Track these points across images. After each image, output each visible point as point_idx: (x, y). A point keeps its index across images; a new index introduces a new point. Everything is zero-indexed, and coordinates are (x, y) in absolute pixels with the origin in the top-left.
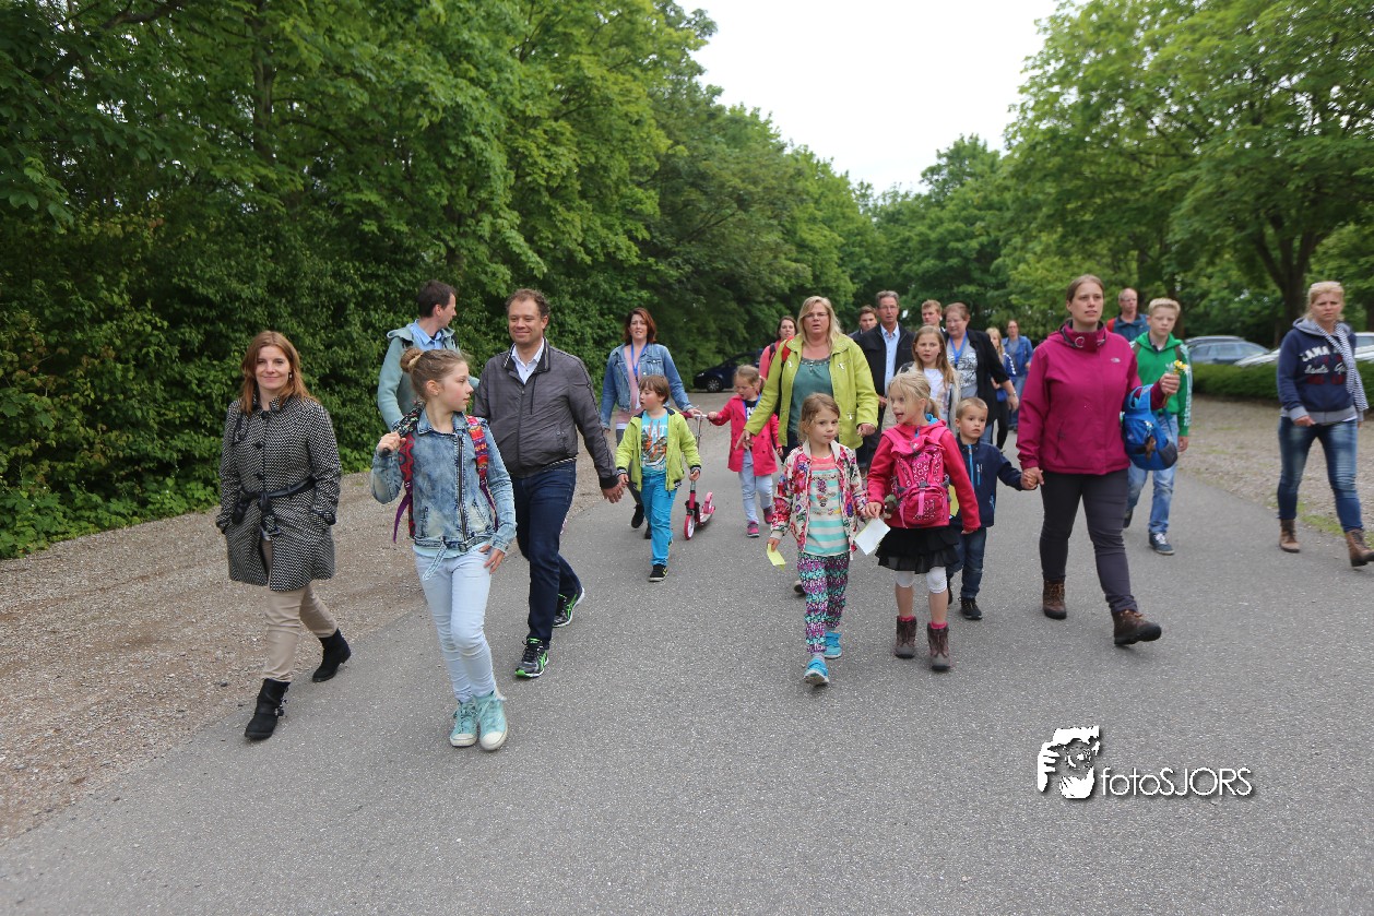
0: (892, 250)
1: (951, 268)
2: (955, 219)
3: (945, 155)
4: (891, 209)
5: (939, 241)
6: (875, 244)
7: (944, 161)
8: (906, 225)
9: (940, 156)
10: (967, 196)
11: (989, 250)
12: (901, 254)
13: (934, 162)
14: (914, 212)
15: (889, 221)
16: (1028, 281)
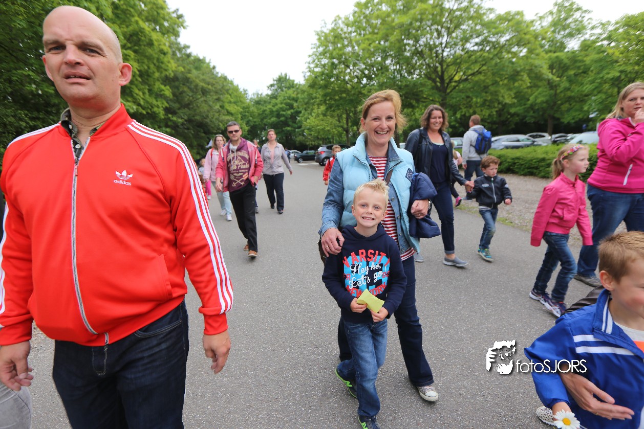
0: (259, 114)
1: (281, 121)
2: (281, 103)
3: (276, 80)
4: (257, 99)
5: (277, 111)
6: (253, 112)
7: (275, 82)
8: (263, 105)
9: (274, 80)
10: (286, 95)
11: (294, 115)
12: (263, 115)
13: (272, 82)
14: (265, 102)
15: (257, 104)
16: (310, 126)
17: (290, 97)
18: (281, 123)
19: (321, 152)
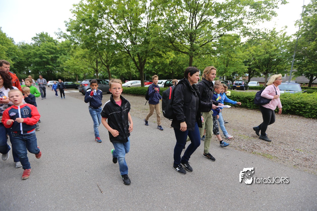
0: (25, 55)
1: (44, 61)
2: (43, 50)
3: (38, 35)
4: (23, 46)
5: (40, 54)
6: (19, 53)
7: (38, 36)
9: (37, 35)
10: (47, 45)
11: (54, 58)
12: (28, 56)
13: (36, 36)
14: (30, 47)
15: (23, 48)
16: (68, 65)
17: (50, 46)
18: (43, 62)
19: (85, 85)
